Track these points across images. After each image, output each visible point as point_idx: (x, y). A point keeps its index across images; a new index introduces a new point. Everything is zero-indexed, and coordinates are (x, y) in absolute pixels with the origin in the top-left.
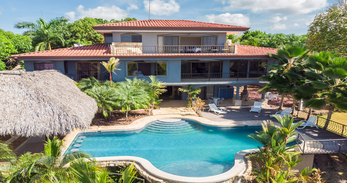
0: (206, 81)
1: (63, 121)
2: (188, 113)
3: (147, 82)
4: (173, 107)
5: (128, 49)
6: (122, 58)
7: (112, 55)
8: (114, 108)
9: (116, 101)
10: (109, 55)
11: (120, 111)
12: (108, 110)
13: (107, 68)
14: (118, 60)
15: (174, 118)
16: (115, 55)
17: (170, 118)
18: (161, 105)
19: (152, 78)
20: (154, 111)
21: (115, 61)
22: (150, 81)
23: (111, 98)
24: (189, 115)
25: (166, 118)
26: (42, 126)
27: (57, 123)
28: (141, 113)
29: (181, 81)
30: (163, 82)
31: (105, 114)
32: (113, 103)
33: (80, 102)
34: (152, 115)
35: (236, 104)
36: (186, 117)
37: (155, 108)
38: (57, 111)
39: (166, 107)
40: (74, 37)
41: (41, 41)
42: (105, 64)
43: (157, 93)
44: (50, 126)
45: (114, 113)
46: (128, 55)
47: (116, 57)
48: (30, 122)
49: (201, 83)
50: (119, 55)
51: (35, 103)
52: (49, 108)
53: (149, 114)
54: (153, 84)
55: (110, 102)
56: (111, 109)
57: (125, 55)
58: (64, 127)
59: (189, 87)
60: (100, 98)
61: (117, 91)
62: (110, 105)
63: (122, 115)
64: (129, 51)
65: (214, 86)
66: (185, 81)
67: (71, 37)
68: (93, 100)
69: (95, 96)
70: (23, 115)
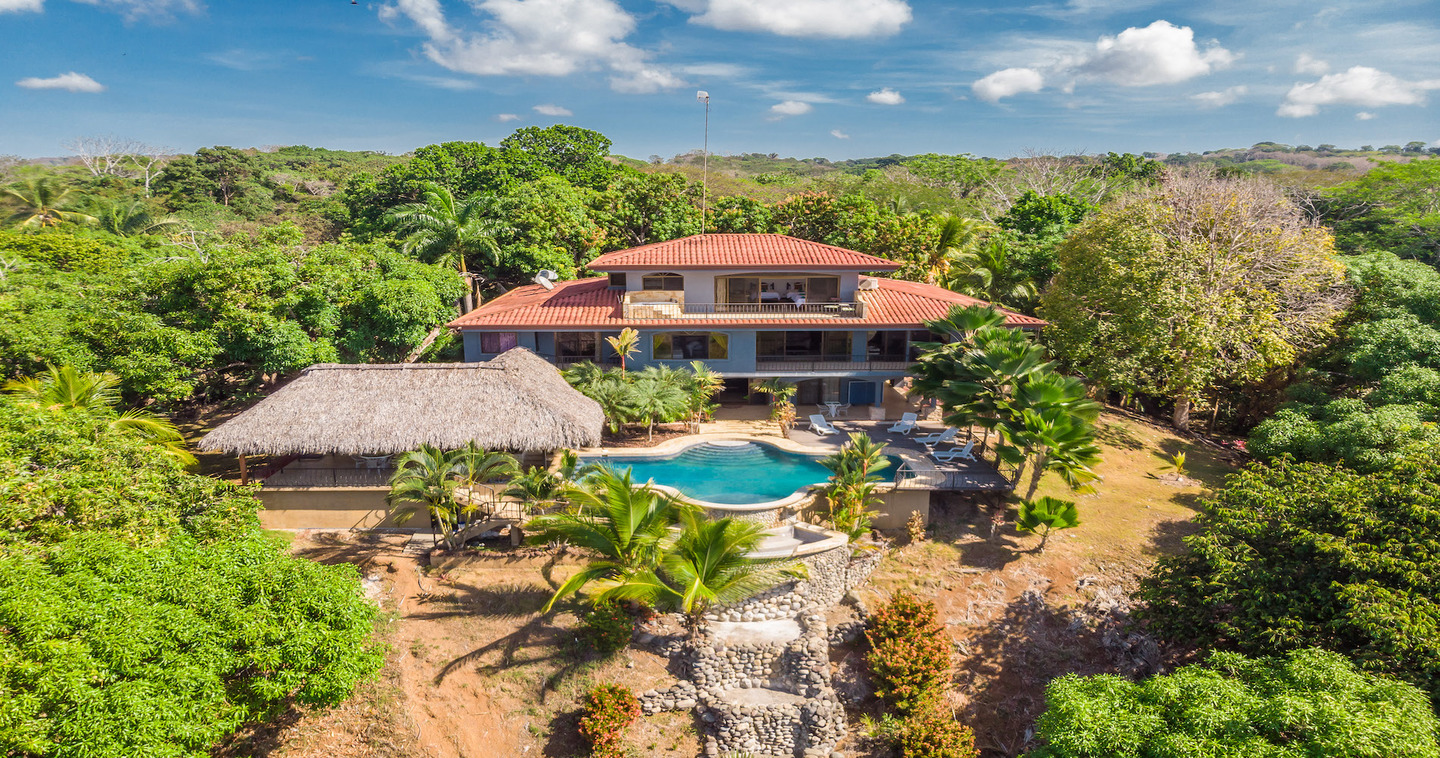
0: (807, 371)
1: (568, 433)
2: (767, 431)
3: (688, 372)
4: (742, 420)
5: (657, 307)
6: (644, 330)
7: (626, 322)
8: (630, 418)
9: (632, 406)
10: (620, 322)
11: (639, 424)
12: (619, 421)
13: (618, 349)
14: (636, 332)
15: (737, 440)
16: (632, 323)
17: (729, 439)
18: (717, 416)
19: (696, 364)
20: (703, 427)
21: (630, 337)
22: (693, 371)
23: (624, 402)
24: (768, 434)
25: (721, 440)
26: (543, 438)
27: (561, 435)
28: (678, 428)
29: (757, 370)
30: (718, 372)
31: (614, 428)
32: (628, 410)
33: (580, 408)
34: (697, 433)
35: (873, 416)
36: (759, 438)
37: (704, 420)
38: (560, 420)
39: (727, 419)
40: (523, 240)
41: (444, 251)
42: (612, 341)
43: (705, 393)
44: (553, 438)
45: (629, 429)
46: (656, 323)
47: (633, 328)
48: (528, 433)
49: (796, 375)
50: (638, 322)
51: (530, 409)
52: (548, 416)
53: (692, 430)
54: (698, 377)
55: (624, 408)
56: (623, 419)
57: (650, 323)
58: (569, 441)
59: (771, 382)
60: (606, 402)
61: (633, 391)
62: (623, 413)
63: (644, 431)
64: (658, 314)
65: (841, 378)
66: (764, 371)
67: (516, 238)
68: (597, 404)
69: (599, 398)
70: (518, 423)
